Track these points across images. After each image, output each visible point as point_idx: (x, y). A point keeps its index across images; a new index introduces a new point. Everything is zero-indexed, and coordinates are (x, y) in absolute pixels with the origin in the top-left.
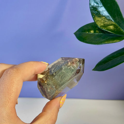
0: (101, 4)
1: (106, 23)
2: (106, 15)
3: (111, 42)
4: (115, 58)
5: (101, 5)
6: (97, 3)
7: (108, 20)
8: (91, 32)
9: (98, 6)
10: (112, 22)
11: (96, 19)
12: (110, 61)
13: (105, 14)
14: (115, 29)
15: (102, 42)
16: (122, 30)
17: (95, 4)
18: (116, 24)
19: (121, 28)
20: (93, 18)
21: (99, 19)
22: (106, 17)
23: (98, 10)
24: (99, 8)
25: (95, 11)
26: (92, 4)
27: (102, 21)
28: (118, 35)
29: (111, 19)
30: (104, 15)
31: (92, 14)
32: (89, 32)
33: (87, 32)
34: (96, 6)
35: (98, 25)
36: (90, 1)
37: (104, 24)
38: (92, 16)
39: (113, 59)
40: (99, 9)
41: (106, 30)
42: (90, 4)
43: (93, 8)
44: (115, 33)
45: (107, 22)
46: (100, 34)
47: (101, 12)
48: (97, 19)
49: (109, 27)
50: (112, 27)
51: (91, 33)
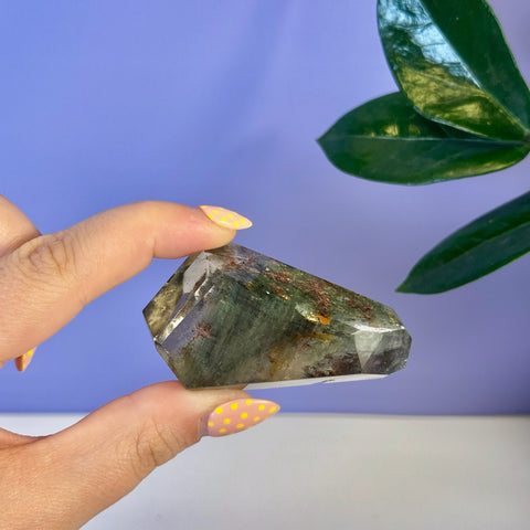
0: (427, 14)
1: (449, 92)
2: (448, 60)
3: (469, 171)
4: (488, 238)
5: (424, 18)
6: (409, 12)
7: (455, 81)
8: (385, 133)
9: (412, 25)
10: (473, 90)
11: (406, 79)
12: (467, 253)
13: (444, 56)
14: (487, 116)
15: (432, 174)
16: (515, 120)
17: (403, 17)
18: (489, 96)
19: (510, 114)
20: (395, 73)
21: (421, 78)
22: (446, 69)
23: (413, 41)
24: (419, 30)
25: (403, 43)
26: (389, 17)
27: (433, 84)
28: (499, 141)
29: (469, 75)
30: (439, 60)
31: (392, 58)
32: (378, 133)
33: (373, 135)
34: (407, 25)
35: (415, 101)
36: (379, 3)
37: (442, 99)
38: (391, 66)
39: (479, 243)
40: (416, 36)
41: (449, 124)
42: (380, 17)
43: (391, 34)
44: (485, 136)
45: (453, 88)
46: (423, 139)
47: (428, 48)
48: (411, 75)
49: (460, 108)
50: (472, 110)
51: (389, 137)
